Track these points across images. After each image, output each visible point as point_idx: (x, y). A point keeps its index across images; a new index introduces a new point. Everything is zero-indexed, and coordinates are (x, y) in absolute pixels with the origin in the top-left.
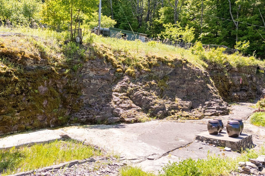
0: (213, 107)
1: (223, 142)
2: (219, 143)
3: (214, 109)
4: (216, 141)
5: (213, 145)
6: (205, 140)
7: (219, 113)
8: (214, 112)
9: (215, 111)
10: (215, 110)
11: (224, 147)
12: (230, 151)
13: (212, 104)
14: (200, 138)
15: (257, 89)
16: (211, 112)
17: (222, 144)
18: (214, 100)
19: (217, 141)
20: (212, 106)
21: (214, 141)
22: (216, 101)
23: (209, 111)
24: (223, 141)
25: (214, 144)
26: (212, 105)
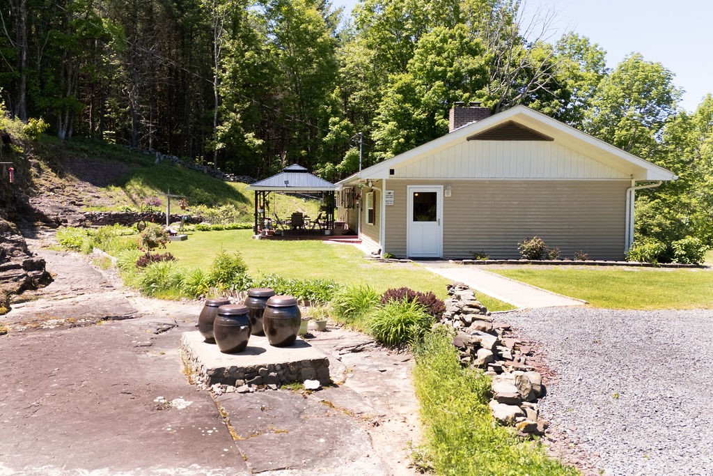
0: (12, 263)
1: (294, 369)
2: (284, 374)
3: (17, 267)
4: (275, 370)
5: (270, 385)
6: (240, 379)
7: (37, 280)
8: (24, 279)
9: (26, 275)
10: (22, 272)
11: (302, 382)
12: (320, 389)
13: (7, 250)
14: (226, 376)
15: (15, 197)
16: (16, 281)
17: (291, 376)
18: (8, 238)
19: (278, 368)
20: (9, 260)
21: (269, 372)
22: (13, 242)
23: (8, 278)
24: (294, 364)
25: (273, 380)
26: (8, 257)
